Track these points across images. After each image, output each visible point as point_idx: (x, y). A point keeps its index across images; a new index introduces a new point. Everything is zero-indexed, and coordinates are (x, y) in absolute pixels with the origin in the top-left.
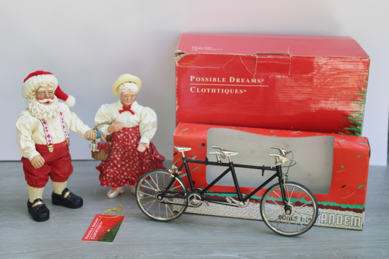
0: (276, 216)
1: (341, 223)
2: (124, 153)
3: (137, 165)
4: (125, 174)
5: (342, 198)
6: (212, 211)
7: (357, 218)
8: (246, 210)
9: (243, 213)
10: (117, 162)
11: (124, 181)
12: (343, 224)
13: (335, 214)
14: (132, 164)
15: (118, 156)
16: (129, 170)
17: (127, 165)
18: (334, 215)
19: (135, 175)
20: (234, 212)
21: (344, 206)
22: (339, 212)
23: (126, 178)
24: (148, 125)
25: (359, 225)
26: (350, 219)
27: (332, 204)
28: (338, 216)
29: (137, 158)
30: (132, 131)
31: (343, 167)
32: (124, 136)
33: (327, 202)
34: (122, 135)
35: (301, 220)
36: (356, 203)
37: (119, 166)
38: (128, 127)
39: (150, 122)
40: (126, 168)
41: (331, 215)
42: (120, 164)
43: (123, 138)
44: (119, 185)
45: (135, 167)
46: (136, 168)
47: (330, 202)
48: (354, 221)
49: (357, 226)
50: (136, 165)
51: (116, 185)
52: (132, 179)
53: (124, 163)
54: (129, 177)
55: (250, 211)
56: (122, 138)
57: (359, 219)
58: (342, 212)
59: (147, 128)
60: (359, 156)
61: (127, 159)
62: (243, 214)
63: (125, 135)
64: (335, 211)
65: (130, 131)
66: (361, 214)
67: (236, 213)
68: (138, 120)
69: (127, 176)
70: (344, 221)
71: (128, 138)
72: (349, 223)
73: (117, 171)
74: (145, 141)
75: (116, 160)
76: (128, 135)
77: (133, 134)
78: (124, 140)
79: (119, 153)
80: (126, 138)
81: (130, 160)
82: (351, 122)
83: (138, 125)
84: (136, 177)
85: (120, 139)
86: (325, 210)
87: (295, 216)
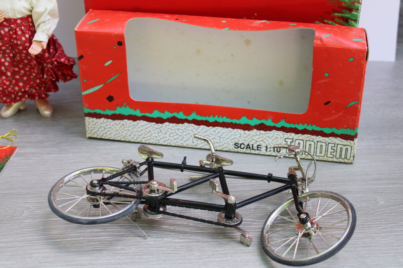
0: (231, 144)
1: (323, 154)
2: (14, 56)
3: (36, 71)
4: (21, 84)
5: (325, 119)
6: (141, 137)
7: (346, 147)
8: (189, 136)
9: (185, 140)
10: (6, 69)
11: (20, 94)
12: (326, 155)
13: (315, 141)
14: (29, 71)
15: (6, 61)
16: (25, 78)
17: (22, 72)
18: (312, 143)
19: (35, 85)
20: (172, 139)
21: (327, 130)
22: (320, 138)
23: (23, 90)
24: (42, 14)
25: (348, 157)
26: (335, 148)
27: (310, 128)
28: (319, 144)
29: (35, 62)
30: (21, 23)
31: (326, 75)
32: (9, 31)
33: (303, 124)
34: (7, 30)
35: (266, 150)
36: (345, 126)
37: (9, 74)
38: (15, 18)
39: (46, 9)
40: (22, 77)
41: (308, 143)
42: (10, 71)
43: (10, 34)
44: (15, 101)
45: (34, 75)
46: (36, 76)
47: (308, 125)
48: (341, 151)
49: (346, 158)
50: (34, 72)
51: (8, 100)
52: (31, 91)
53: (17, 69)
54: (27, 89)
56: (8, 34)
57: (349, 148)
58: (324, 138)
59: (42, 19)
60: (351, 60)
61: (20, 64)
62: (185, 142)
63: (11, 29)
64: (314, 137)
65: (17, 24)
66: (351, 142)
67: (175, 139)
68: (29, 7)
69: (24, 87)
70: (327, 151)
71: (16, 33)
72: (335, 154)
73: (7, 81)
74: (42, 37)
75: (4, 65)
76: (15, 30)
77: (23, 28)
78: (11, 37)
79: (7, 55)
80: (14, 34)
81: (25, 65)
82: (343, 4)
83: (29, 13)
84: (38, 88)
85: (5, 35)
86: (300, 136)
87: (258, 144)
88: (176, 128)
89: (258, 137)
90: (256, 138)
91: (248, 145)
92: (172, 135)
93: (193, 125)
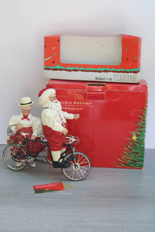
0: (94, 78)
1: (127, 80)
5: (127, 66)
6: (63, 77)
7: (135, 76)
8: (80, 76)
9: (78, 77)
12: (128, 80)
13: (124, 75)
18: (123, 76)
20: (74, 77)
21: (128, 70)
22: (126, 74)
24: (36, 126)
25: (136, 81)
27: (122, 70)
28: (126, 76)
31: (126, 49)
33: (120, 69)
35: (107, 80)
36: (134, 68)
38: (26, 127)
39: (38, 125)
41: (122, 76)
48: (133, 78)
49: (135, 81)
55: (81, 76)
57: (136, 77)
58: (127, 74)
59: (36, 128)
60: (134, 41)
63: (25, 131)
64: (124, 73)
66: (137, 74)
70: (128, 79)
72: (131, 80)
74: (35, 134)
82: (139, 126)
83: (31, 126)
86: (119, 74)
87: (104, 77)
88: (75, 73)
89: (104, 75)
90: (103, 75)
91: (100, 78)
92: (74, 76)
93: (81, 72)
